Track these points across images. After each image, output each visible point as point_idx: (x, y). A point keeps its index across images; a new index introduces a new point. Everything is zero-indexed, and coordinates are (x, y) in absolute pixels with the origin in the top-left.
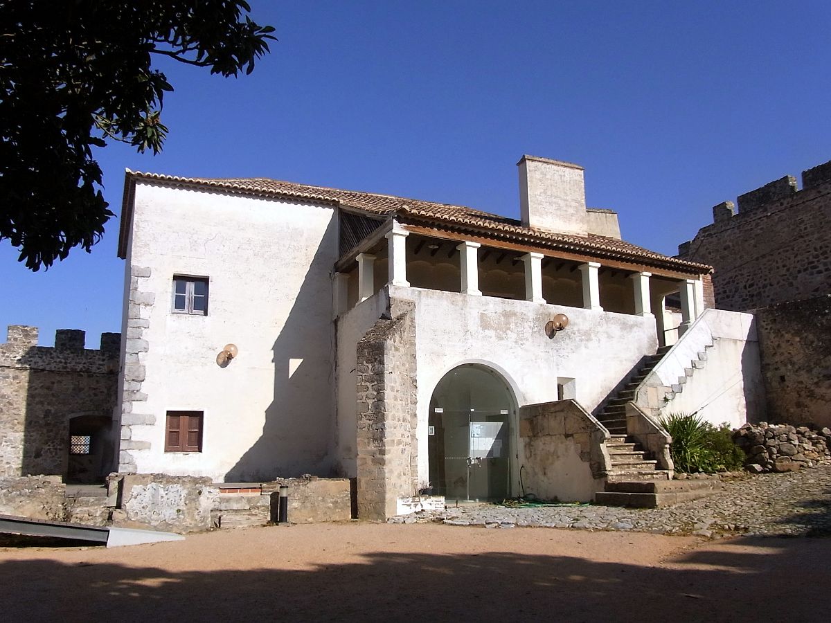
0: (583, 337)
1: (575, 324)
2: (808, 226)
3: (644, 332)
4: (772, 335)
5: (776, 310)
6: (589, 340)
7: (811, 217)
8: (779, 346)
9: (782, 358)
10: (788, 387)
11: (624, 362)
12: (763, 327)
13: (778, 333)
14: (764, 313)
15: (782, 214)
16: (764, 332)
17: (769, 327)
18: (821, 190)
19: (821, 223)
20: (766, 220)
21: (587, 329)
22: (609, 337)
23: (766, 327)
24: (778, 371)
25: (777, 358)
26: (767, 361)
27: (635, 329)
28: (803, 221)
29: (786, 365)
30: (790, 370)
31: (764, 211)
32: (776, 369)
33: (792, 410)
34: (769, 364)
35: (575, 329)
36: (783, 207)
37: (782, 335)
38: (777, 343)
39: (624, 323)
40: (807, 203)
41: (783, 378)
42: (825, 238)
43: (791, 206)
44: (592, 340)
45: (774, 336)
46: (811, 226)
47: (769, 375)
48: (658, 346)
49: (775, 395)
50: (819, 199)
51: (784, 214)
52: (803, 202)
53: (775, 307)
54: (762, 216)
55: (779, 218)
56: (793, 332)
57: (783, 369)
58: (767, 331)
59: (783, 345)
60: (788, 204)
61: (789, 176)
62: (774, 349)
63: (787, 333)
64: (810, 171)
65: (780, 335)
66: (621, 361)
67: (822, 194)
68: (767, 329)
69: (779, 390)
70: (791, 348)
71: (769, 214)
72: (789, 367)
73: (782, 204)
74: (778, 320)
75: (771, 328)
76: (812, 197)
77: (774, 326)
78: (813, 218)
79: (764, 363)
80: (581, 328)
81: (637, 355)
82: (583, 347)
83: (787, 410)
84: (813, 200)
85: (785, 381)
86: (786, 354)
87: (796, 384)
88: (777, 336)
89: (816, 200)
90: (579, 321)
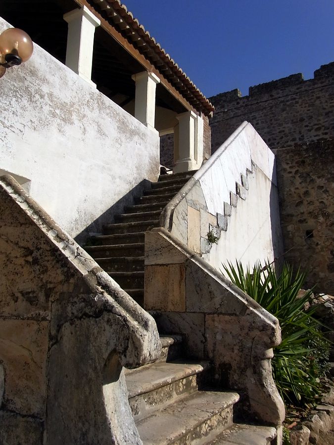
0: (58, 111)
1: (44, 80)
2: (260, 122)
3: (146, 148)
4: (298, 180)
5: (307, 150)
6: (67, 120)
7: (263, 115)
8: (306, 193)
9: (311, 208)
10: (317, 244)
11: (118, 180)
12: (285, 170)
13: (305, 177)
14: (288, 153)
15: (237, 111)
16: (286, 176)
17: (294, 171)
18: (273, 94)
19: (271, 120)
20: (222, 115)
21: (68, 101)
22: (101, 132)
23: (289, 170)
24: (304, 224)
25: (303, 209)
26: (289, 210)
27: (136, 138)
28: (255, 118)
29: (316, 217)
30: (321, 224)
31: (221, 108)
32: (301, 221)
33: (322, 275)
34: (292, 216)
35: (45, 89)
36: (239, 106)
37: (312, 181)
38: (304, 190)
39: (123, 122)
40: (260, 104)
41: (309, 234)
42: (274, 132)
43: (246, 105)
44: (72, 123)
45: (300, 181)
46: (262, 122)
47: (290, 228)
48: (159, 174)
49: (297, 254)
50: (271, 101)
51: (240, 111)
52: (257, 103)
53: (305, 147)
54: (220, 111)
55: (234, 114)
56: (329, 176)
57: (311, 222)
58: (291, 175)
59: (313, 193)
60: (244, 103)
61: (238, 90)
62: (300, 197)
63: (319, 177)
64: (256, 87)
65: (308, 180)
66: (113, 178)
67: (273, 97)
68: (290, 172)
69: (305, 247)
70: (325, 196)
71: (226, 110)
72: (321, 219)
73: (238, 103)
74: (308, 161)
75: (297, 172)
76: (265, 99)
77: (301, 170)
78: (265, 115)
79: (284, 213)
80: (55, 94)
81: (135, 175)
82: (54, 129)
83: (315, 274)
84: (266, 101)
85: (312, 236)
86: (317, 204)
87: (330, 241)
88: (305, 181)
89: (268, 102)
90: (55, 80)
